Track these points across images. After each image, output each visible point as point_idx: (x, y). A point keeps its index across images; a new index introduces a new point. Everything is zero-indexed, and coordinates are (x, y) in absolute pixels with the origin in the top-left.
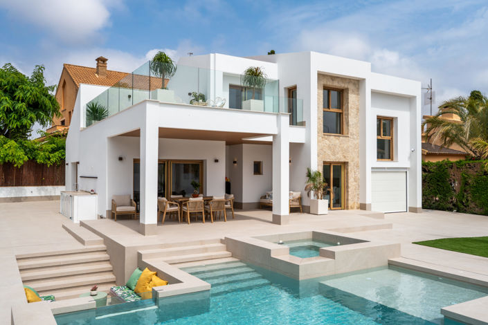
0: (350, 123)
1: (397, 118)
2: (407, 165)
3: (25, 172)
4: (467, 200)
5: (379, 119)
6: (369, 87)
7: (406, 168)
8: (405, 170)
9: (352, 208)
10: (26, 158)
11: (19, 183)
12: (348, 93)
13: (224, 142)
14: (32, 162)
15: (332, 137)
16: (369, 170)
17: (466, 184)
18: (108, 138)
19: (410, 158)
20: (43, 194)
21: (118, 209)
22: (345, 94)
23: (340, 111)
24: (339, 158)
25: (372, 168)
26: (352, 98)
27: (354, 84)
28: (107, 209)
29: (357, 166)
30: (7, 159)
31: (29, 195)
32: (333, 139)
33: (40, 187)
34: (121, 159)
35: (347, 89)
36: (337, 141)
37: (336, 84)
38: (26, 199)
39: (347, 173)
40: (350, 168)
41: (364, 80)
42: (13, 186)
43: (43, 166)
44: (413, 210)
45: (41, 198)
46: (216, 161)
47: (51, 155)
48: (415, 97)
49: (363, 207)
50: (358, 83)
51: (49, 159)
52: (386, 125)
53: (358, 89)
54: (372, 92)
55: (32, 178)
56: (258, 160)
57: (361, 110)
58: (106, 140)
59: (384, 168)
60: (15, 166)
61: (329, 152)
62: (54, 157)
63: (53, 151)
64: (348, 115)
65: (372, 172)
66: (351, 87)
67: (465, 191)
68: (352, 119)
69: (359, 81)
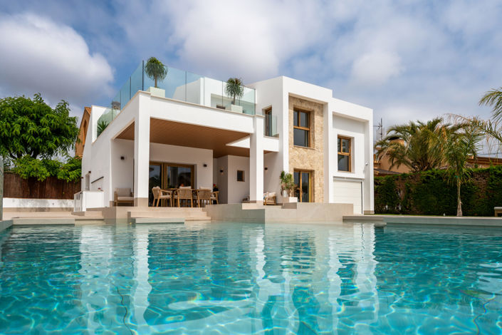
0: (316, 138)
1: (354, 138)
2: (363, 176)
3: (48, 187)
4: (410, 205)
5: (340, 138)
6: (331, 109)
7: (361, 179)
8: (360, 181)
10: (48, 174)
11: (43, 195)
12: (314, 114)
13: (211, 152)
14: (53, 178)
15: (301, 149)
16: (331, 179)
17: (409, 191)
18: (112, 140)
19: (364, 171)
20: (64, 206)
21: (119, 198)
22: (311, 115)
23: (308, 129)
24: (306, 166)
25: (334, 177)
26: (317, 119)
27: (319, 107)
28: (111, 200)
29: (322, 174)
30: (31, 174)
31: (51, 206)
32: (302, 151)
33: (61, 200)
34: (122, 158)
35: (313, 111)
36: (305, 153)
37: (305, 106)
38: (49, 209)
39: (314, 179)
40: (315, 176)
41: (327, 104)
42: (37, 198)
43: (63, 181)
45: (62, 209)
46: (205, 166)
47: (70, 173)
48: (368, 122)
50: (322, 106)
51: (68, 176)
52: (345, 144)
53: (322, 111)
54: (333, 115)
55: (54, 192)
56: (241, 169)
57: (325, 129)
58: (110, 142)
59: (344, 178)
60: (39, 180)
61: (298, 161)
62: (73, 175)
63: (72, 169)
64: (314, 132)
65: (334, 180)
66: (316, 109)
67: (408, 198)
68: (317, 135)
69: (322, 105)
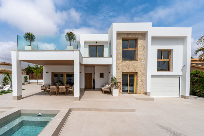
0: (139, 54)
1: (173, 49)
6: (150, 35)
8: (179, 76)
9: (139, 93)
13: (84, 66)
15: (127, 61)
16: (149, 76)
22: (137, 41)
23: (135, 49)
24: (132, 70)
25: (151, 75)
26: (140, 42)
27: (142, 35)
29: (143, 74)
32: (128, 62)
34: (47, 72)
36: (131, 63)
37: (130, 37)
39: (137, 78)
40: (138, 75)
46: (80, 73)
48: (186, 37)
49: (146, 93)
50: (144, 35)
53: (144, 37)
57: (145, 48)
59: (163, 75)
61: (125, 68)
64: (138, 50)
65: (151, 77)
66: (140, 37)
69: (145, 33)
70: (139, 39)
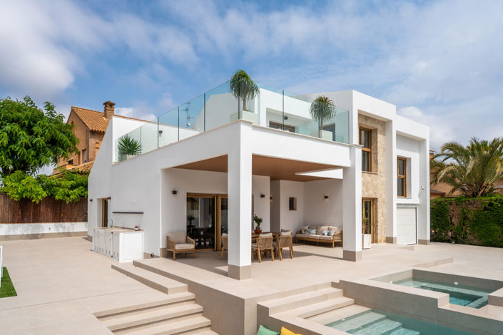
0: (379, 162)
1: (410, 159)
2: (417, 201)
3: (42, 208)
4: (466, 233)
5: (399, 159)
6: (396, 127)
7: (416, 205)
8: (415, 206)
9: (380, 242)
10: (45, 194)
11: (36, 219)
12: (377, 134)
13: (268, 178)
14: (50, 199)
16: (395, 206)
17: (465, 218)
18: (162, 170)
19: (420, 195)
20: (61, 230)
21: (178, 247)
22: (373, 135)
23: (369, 150)
24: (371, 194)
25: (398, 204)
26: (380, 138)
27: (381, 125)
28: (161, 247)
29: (384, 202)
30: (24, 196)
31: (46, 231)
32: (367, 177)
33: (57, 224)
34: (175, 192)
35: (376, 130)
36: (370, 179)
38: (43, 235)
39: (376, 209)
40: (378, 204)
41: (391, 121)
42: (30, 222)
43: (61, 202)
44: (422, 242)
45: (59, 235)
46: (263, 196)
47: (71, 192)
48: (424, 140)
49: (390, 240)
50: (385, 124)
51: (68, 196)
52: (403, 163)
53: (384, 130)
54: (398, 135)
55: (50, 215)
56: (292, 196)
57: (388, 150)
58: (160, 173)
59: (402, 204)
60: (33, 201)
62: (75, 194)
63: (72, 188)
64: (376, 153)
65: (398, 208)
66: (379, 128)
67: (464, 225)
68: (381, 158)
69: (384, 122)
70: (379, 132)
